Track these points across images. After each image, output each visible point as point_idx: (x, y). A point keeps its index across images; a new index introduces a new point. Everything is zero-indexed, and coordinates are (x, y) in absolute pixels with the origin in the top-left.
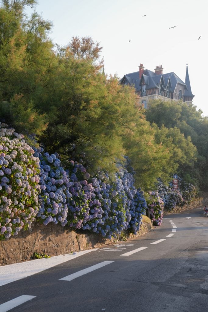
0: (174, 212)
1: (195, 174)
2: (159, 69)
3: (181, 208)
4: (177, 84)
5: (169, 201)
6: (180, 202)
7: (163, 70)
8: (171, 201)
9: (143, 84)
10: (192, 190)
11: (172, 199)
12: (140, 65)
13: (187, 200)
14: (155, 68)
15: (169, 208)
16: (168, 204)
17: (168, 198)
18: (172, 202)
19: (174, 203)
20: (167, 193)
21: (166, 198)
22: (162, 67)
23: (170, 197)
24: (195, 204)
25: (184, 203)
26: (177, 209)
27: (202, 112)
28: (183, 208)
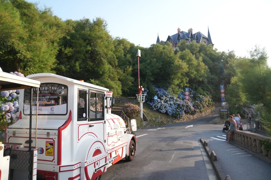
0: (184, 120)
1: (208, 89)
2: (190, 31)
3: (192, 116)
4: (202, 38)
5: (176, 110)
6: (190, 111)
7: (193, 30)
8: (177, 110)
9: (179, 39)
10: (203, 100)
11: (179, 109)
12: (178, 29)
13: (198, 109)
14: (188, 30)
15: (177, 116)
16: (174, 113)
17: (174, 107)
18: (179, 111)
19: (181, 112)
20: (174, 103)
21: (172, 108)
22: (192, 29)
23: (177, 106)
24: (207, 112)
25: (195, 112)
26: (188, 117)
27: (217, 50)
28: (194, 116)
